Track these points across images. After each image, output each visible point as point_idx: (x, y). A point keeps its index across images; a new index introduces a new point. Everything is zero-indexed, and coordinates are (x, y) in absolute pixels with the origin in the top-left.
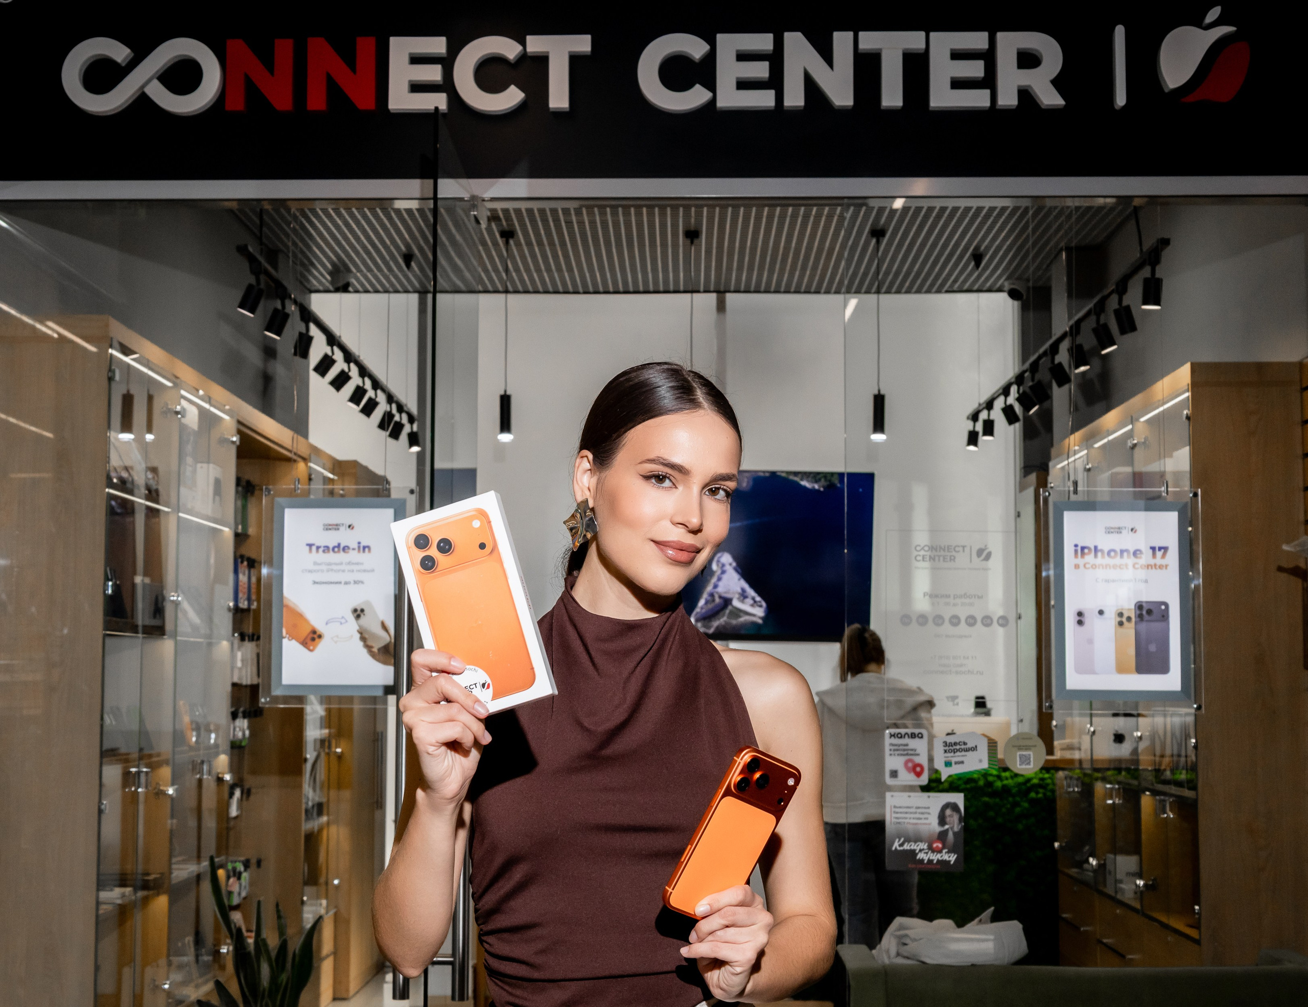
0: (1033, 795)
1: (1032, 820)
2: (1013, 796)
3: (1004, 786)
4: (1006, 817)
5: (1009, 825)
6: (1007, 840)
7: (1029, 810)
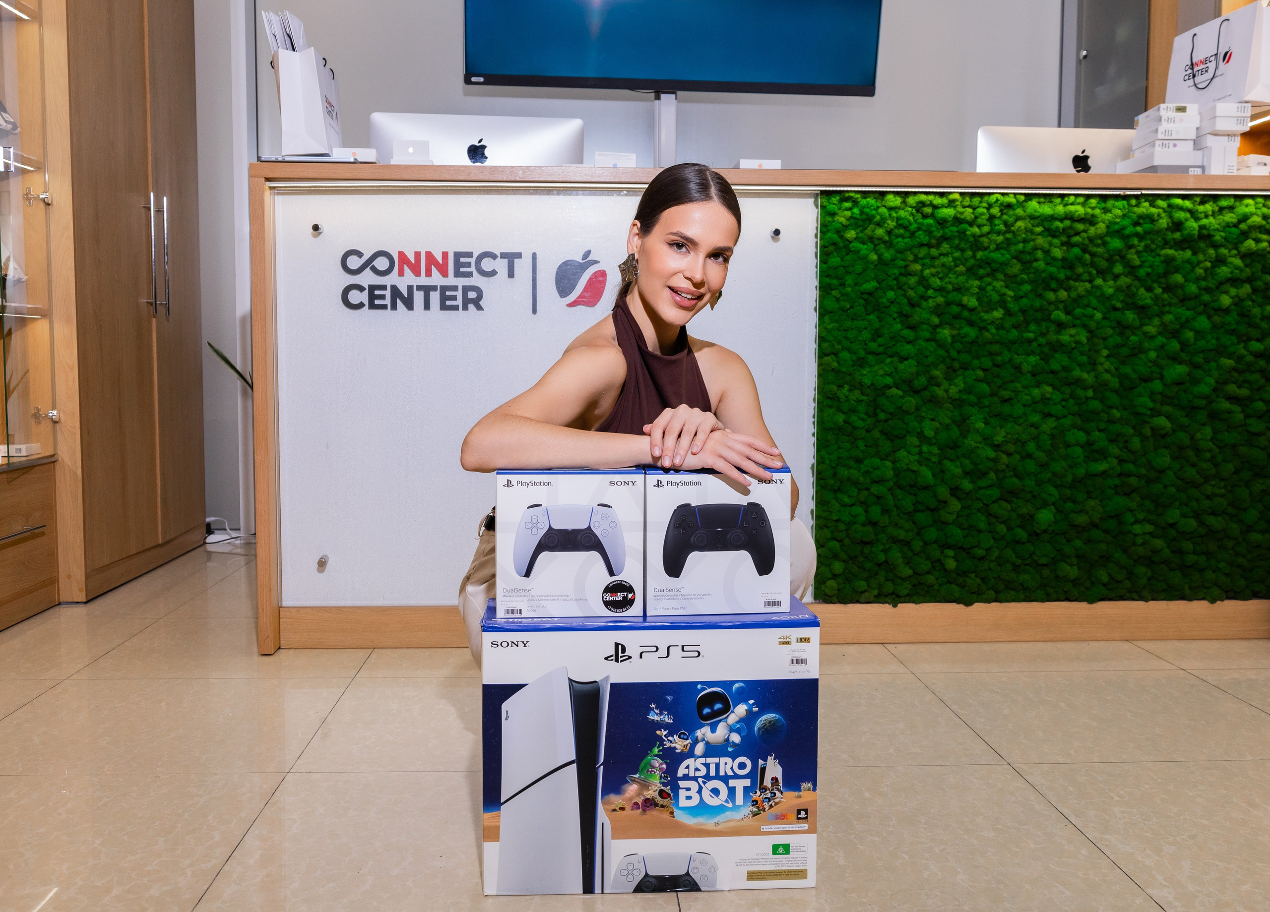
0: (1250, 244)
1: (1247, 289)
2: (1216, 246)
3: (1202, 227)
4: (1203, 284)
5: (1206, 297)
6: (1203, 322)
7: (1241, 270)
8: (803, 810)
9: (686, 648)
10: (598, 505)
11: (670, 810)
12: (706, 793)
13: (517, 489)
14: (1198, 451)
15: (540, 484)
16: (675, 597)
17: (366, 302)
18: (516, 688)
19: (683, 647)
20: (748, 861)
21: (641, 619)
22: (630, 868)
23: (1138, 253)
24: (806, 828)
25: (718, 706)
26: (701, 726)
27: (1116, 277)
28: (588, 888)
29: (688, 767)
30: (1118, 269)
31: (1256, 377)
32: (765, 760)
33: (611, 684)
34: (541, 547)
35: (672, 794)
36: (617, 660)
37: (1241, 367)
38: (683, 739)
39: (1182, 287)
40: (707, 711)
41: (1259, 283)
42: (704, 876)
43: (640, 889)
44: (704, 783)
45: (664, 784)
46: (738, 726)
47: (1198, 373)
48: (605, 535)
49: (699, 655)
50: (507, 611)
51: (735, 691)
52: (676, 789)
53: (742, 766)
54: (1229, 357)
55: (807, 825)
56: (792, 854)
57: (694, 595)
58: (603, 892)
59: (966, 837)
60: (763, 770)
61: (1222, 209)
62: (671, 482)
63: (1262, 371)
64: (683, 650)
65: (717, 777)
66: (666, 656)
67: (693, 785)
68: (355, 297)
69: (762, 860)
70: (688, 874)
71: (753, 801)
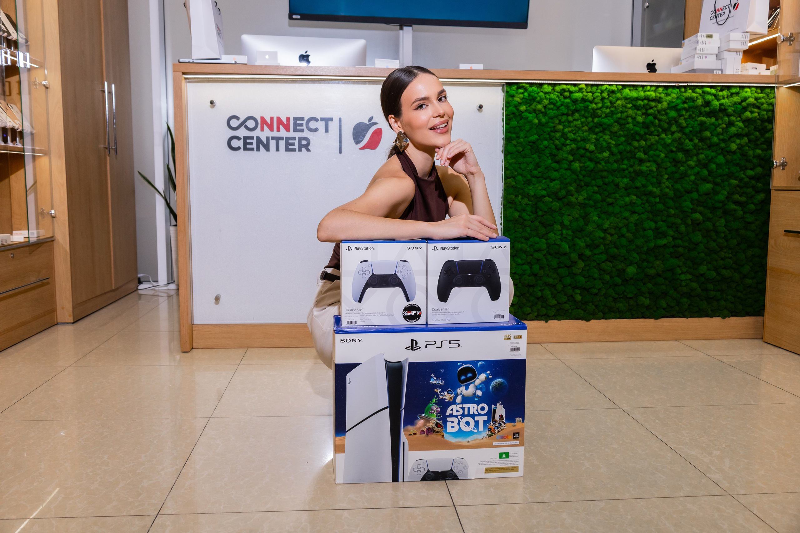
0: (748, 114)
1: (746, 140)
2: (729, 115)
3: (721, 105)
4: (721, 137)
5: (723, 145)
6: (721, 159)
7: (743, 129)
8: (517, 433)
9: (451, 342)
10: (401, 261)
11: (442, 434)
12: (462, 424)
13: (354, 251)
14: (717, 232)
15: (367, 248)
16: (444, 314)
17: (242, 146)
18: (354, 366)
19: (450, 341)
20: (485, 462)
21: (424, 326)
22: (419, 467)
23: (685, 119)
24: (518, 443)
25: (469, 375)
26: (460, 386)
27: (673, 133)
28: (395, 478)
29: (452, 410)
30: (674, 128)
31: (750, 190)
32: (496, 405)
33: (409, 363)
34: (368, 285)
35: (443, 425)
36: (412, 349)
37: (742, 184)
38: (450, 394)
39: (709, 139)
40: (463, 378)
41: (752, 137)
42: (461, 471)
43: (424, 479)
44: (461, 418)
45: (439, 420)
46: (481, 386)
47: (718, 188)
48: (404, 278)
49: (459, 346)
50: (348, 322)
51: (479, 366)
52: (445, 422)
53: (483, 409)
54: (735, 179)
55: (519, 442)
56: (510, 458)
57: (455, 312)
58: (403, 481)
59: (603, 448)
60: (495, 411)
61: (732, 94)
62: (442, 248)
63: (753, 187)
64: (450, 343)
65: (469, 415)
66: (440, 346)
67: (455, 420)
68: (235, 143)
69: (493, 462)
70: (451, 470)
71: (489, 429)
